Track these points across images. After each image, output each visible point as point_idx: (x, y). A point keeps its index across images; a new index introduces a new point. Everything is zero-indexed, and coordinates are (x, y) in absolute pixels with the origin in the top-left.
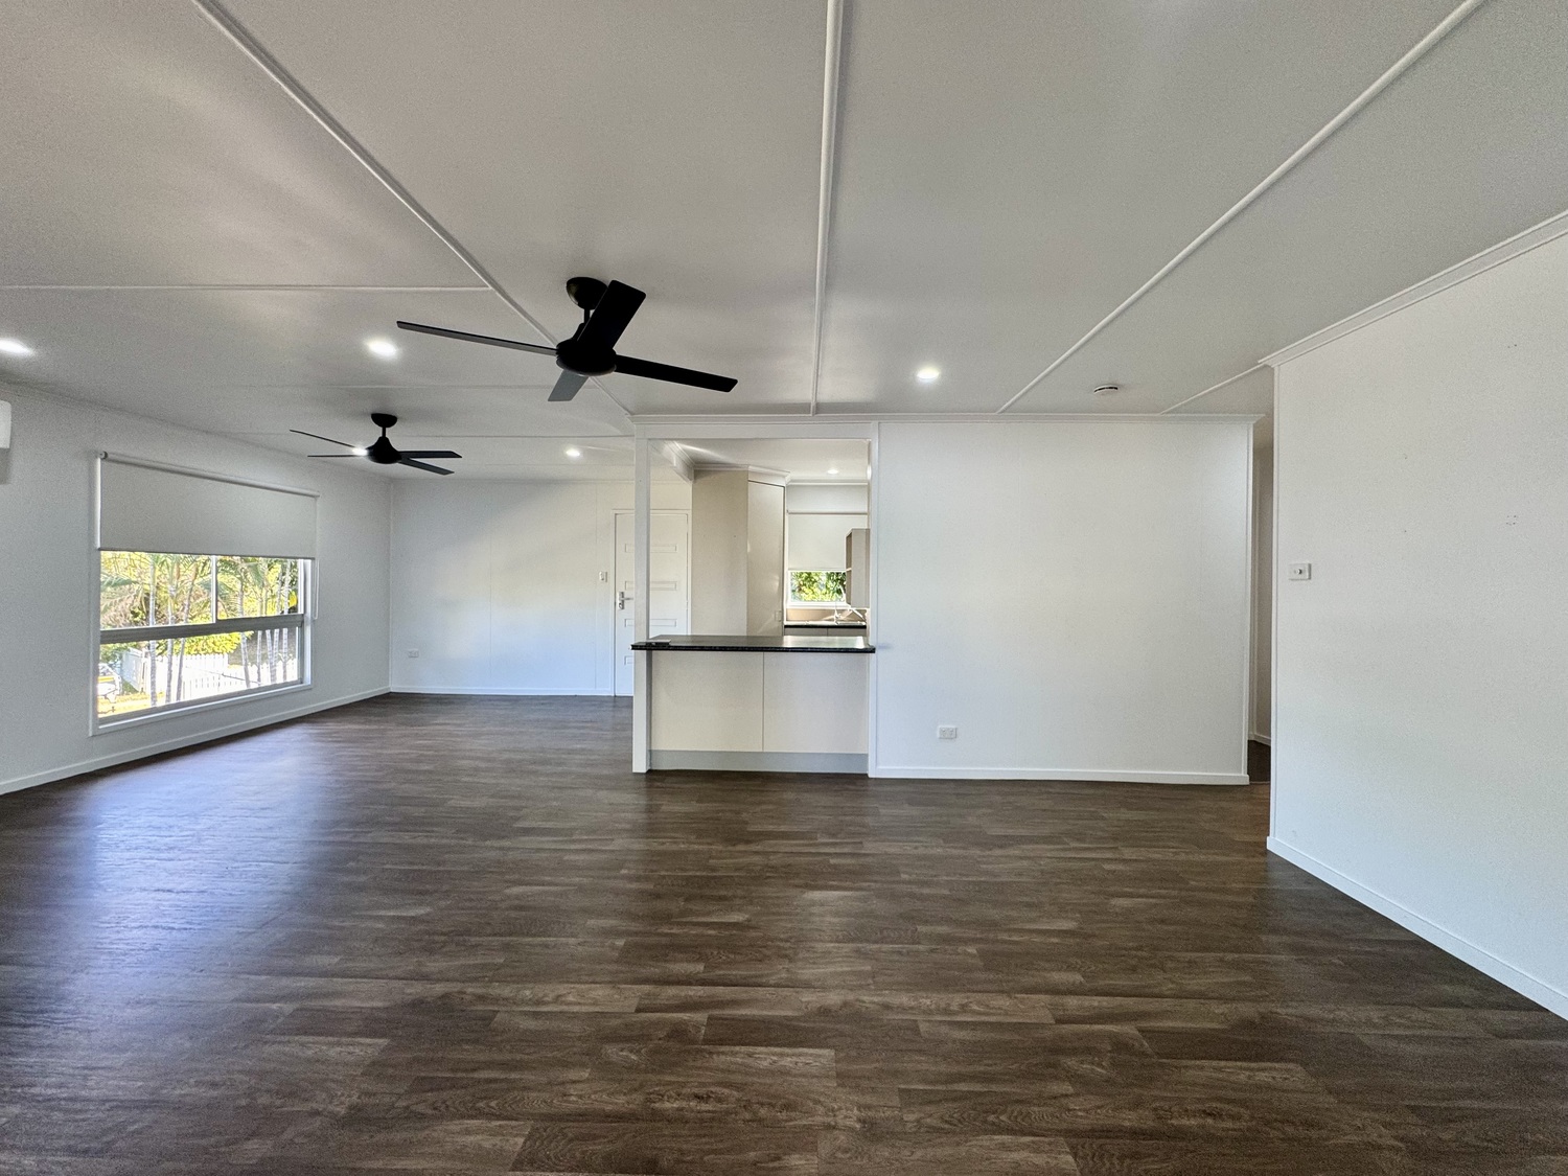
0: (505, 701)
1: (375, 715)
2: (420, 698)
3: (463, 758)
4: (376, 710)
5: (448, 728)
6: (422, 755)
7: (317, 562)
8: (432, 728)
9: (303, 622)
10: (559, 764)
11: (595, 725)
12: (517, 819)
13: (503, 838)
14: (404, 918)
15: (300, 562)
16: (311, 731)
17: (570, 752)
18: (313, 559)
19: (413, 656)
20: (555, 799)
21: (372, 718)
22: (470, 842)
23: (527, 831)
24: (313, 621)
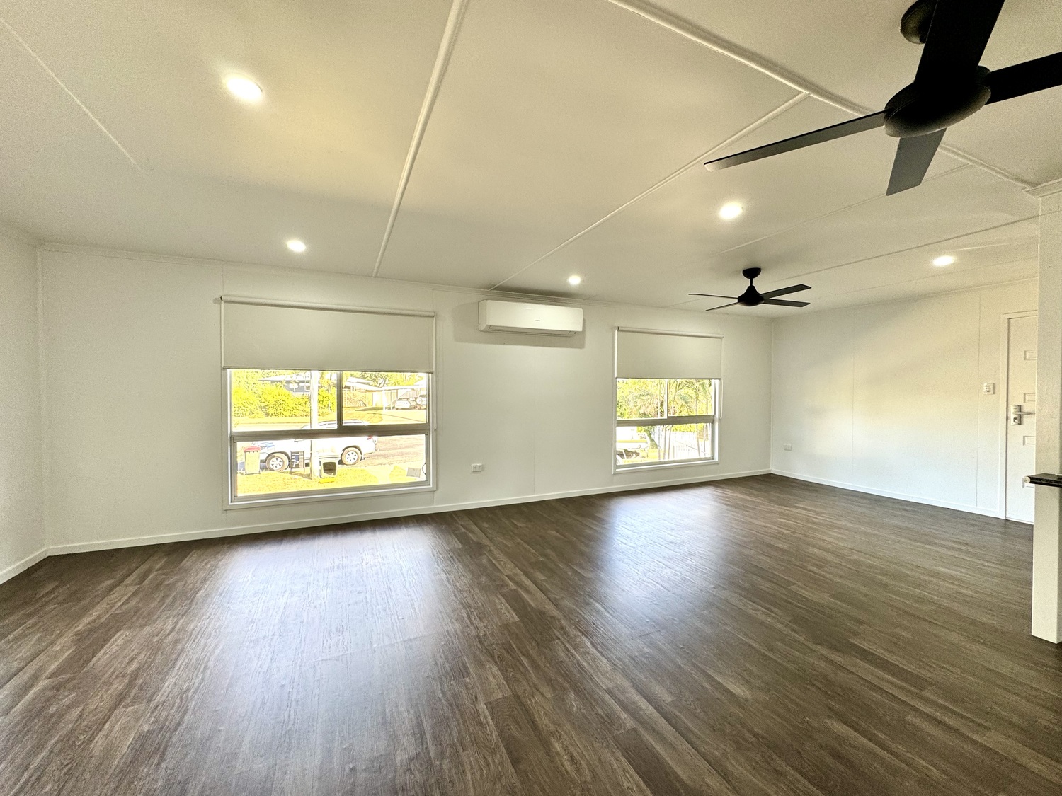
0: (866, 499)
1: (756, 489)
2: (792, 482)
3: (814, 546)
4: (758, 486)
5: (807, 513)
6: (780, 532)
7: (722, 381)
8: (794, 510)
9: (714, 420)
10: (918, 586)
11: (974, 550)
12: (856, 634)
13: (838, 651)
14: (727, 691)
15: (713, 381)
16: (714, 493)
17: (936, 575)
18: (720, 379)
19: (788, 449)
20: (905, 628)
21: (755, 492)
22: (801, 639)
23: (864, 655)
24: (720, 419)
